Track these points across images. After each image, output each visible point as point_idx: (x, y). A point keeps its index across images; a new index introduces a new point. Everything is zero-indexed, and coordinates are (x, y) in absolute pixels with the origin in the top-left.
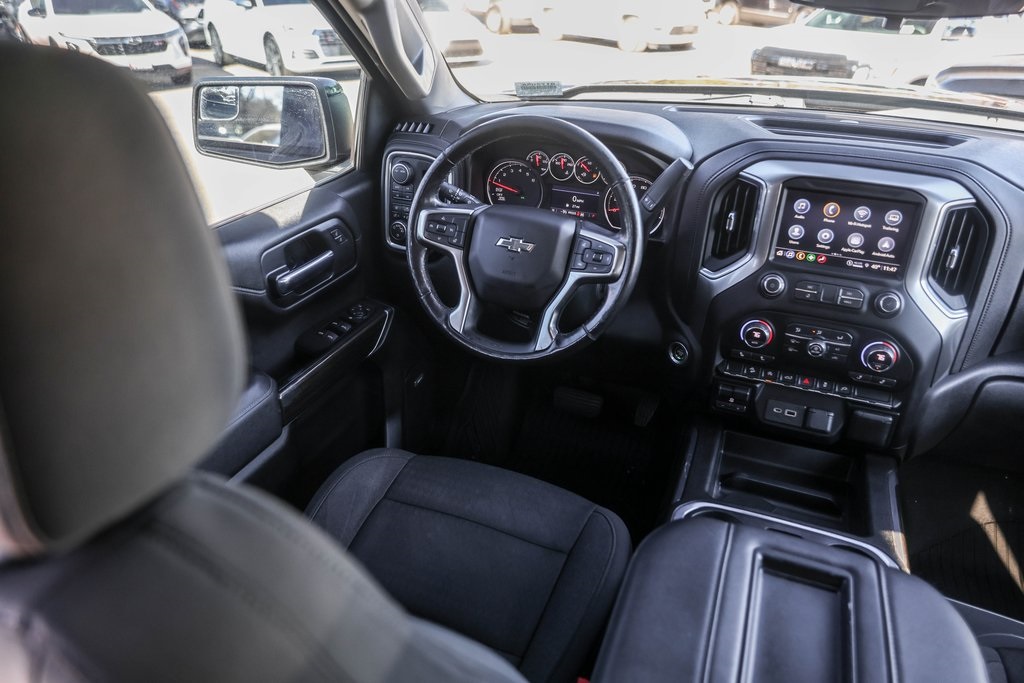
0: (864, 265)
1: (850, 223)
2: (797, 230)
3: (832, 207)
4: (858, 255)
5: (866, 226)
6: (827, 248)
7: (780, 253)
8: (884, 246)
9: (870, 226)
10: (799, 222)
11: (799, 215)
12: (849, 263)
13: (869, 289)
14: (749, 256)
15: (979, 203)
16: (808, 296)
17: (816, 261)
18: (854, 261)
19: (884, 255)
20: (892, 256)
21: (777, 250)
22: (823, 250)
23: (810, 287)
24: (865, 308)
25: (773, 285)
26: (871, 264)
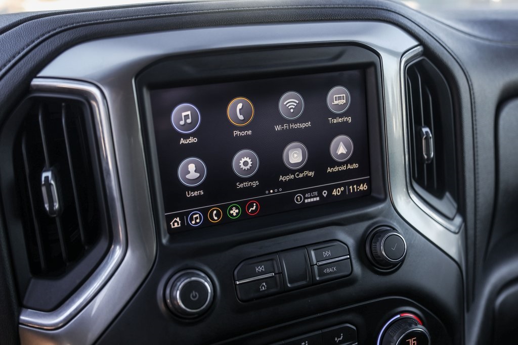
0: (320, 195)
1: (278, 128)
2: (192, 167)
3: (240, 106)
4: (307, 181)
5: (303, 126)
6: (255, 184)
7: (176, 224)
8: (339, 153)
9: (309, 124)
10: (189, 151)
11: (186, 137)
12: (298, 199)
13: (350, 234)
14: (118, 252)
15: (428, 52)
16: (263, 287)
17: (244, 215)
18: (304, 193)
19: (343, 168)
20: (355, 166)
21: (169, 219)
22: (249, 191)
23: (260, 269)
24: (357, 269)
25: (194, 295)
26: (330, 190)
